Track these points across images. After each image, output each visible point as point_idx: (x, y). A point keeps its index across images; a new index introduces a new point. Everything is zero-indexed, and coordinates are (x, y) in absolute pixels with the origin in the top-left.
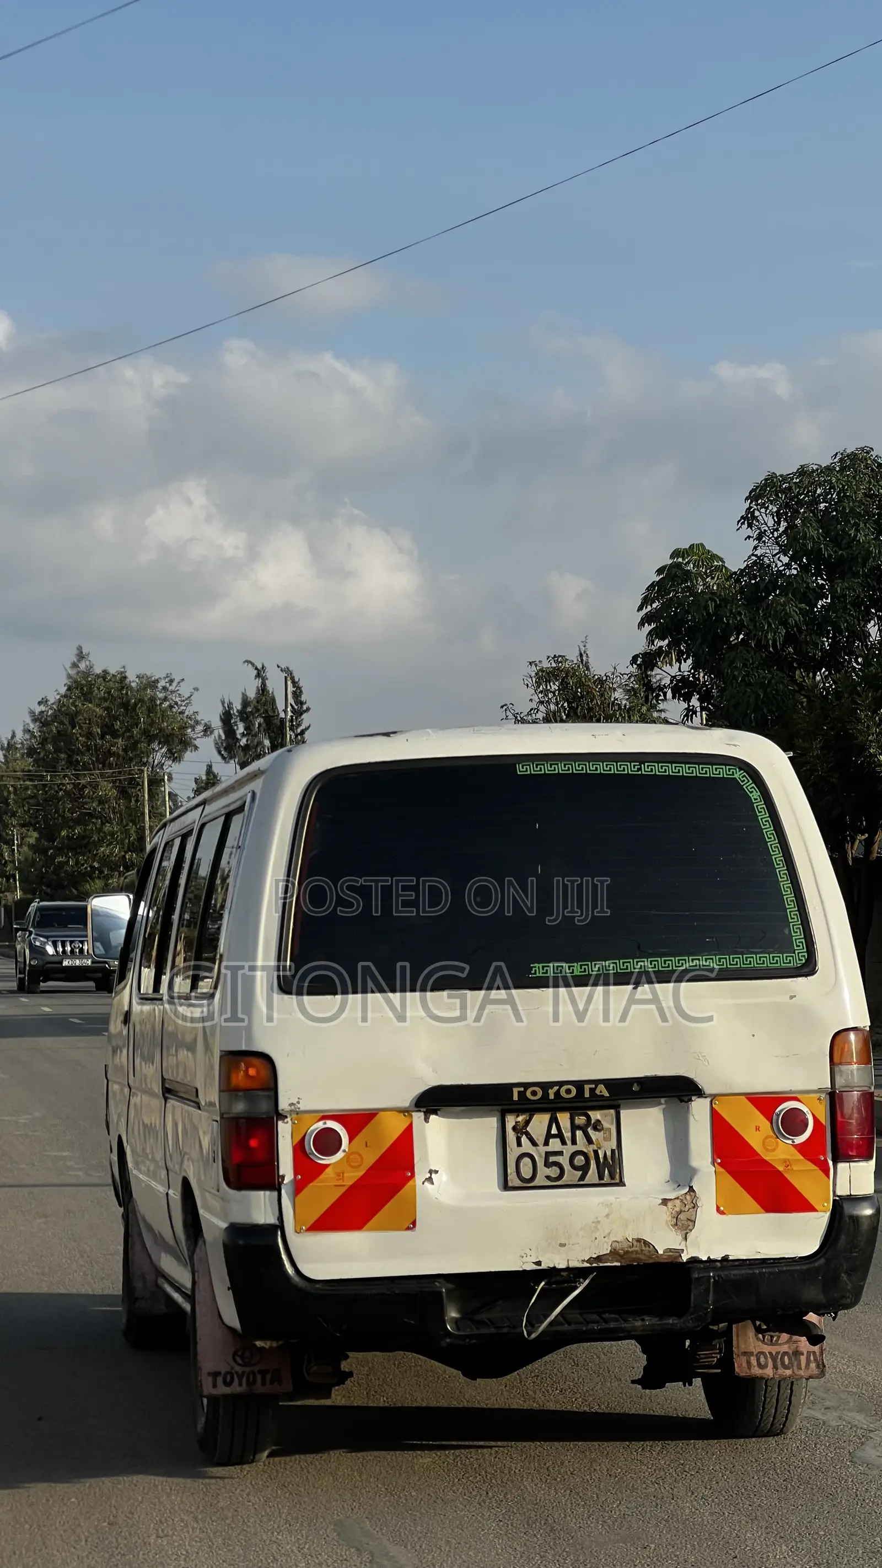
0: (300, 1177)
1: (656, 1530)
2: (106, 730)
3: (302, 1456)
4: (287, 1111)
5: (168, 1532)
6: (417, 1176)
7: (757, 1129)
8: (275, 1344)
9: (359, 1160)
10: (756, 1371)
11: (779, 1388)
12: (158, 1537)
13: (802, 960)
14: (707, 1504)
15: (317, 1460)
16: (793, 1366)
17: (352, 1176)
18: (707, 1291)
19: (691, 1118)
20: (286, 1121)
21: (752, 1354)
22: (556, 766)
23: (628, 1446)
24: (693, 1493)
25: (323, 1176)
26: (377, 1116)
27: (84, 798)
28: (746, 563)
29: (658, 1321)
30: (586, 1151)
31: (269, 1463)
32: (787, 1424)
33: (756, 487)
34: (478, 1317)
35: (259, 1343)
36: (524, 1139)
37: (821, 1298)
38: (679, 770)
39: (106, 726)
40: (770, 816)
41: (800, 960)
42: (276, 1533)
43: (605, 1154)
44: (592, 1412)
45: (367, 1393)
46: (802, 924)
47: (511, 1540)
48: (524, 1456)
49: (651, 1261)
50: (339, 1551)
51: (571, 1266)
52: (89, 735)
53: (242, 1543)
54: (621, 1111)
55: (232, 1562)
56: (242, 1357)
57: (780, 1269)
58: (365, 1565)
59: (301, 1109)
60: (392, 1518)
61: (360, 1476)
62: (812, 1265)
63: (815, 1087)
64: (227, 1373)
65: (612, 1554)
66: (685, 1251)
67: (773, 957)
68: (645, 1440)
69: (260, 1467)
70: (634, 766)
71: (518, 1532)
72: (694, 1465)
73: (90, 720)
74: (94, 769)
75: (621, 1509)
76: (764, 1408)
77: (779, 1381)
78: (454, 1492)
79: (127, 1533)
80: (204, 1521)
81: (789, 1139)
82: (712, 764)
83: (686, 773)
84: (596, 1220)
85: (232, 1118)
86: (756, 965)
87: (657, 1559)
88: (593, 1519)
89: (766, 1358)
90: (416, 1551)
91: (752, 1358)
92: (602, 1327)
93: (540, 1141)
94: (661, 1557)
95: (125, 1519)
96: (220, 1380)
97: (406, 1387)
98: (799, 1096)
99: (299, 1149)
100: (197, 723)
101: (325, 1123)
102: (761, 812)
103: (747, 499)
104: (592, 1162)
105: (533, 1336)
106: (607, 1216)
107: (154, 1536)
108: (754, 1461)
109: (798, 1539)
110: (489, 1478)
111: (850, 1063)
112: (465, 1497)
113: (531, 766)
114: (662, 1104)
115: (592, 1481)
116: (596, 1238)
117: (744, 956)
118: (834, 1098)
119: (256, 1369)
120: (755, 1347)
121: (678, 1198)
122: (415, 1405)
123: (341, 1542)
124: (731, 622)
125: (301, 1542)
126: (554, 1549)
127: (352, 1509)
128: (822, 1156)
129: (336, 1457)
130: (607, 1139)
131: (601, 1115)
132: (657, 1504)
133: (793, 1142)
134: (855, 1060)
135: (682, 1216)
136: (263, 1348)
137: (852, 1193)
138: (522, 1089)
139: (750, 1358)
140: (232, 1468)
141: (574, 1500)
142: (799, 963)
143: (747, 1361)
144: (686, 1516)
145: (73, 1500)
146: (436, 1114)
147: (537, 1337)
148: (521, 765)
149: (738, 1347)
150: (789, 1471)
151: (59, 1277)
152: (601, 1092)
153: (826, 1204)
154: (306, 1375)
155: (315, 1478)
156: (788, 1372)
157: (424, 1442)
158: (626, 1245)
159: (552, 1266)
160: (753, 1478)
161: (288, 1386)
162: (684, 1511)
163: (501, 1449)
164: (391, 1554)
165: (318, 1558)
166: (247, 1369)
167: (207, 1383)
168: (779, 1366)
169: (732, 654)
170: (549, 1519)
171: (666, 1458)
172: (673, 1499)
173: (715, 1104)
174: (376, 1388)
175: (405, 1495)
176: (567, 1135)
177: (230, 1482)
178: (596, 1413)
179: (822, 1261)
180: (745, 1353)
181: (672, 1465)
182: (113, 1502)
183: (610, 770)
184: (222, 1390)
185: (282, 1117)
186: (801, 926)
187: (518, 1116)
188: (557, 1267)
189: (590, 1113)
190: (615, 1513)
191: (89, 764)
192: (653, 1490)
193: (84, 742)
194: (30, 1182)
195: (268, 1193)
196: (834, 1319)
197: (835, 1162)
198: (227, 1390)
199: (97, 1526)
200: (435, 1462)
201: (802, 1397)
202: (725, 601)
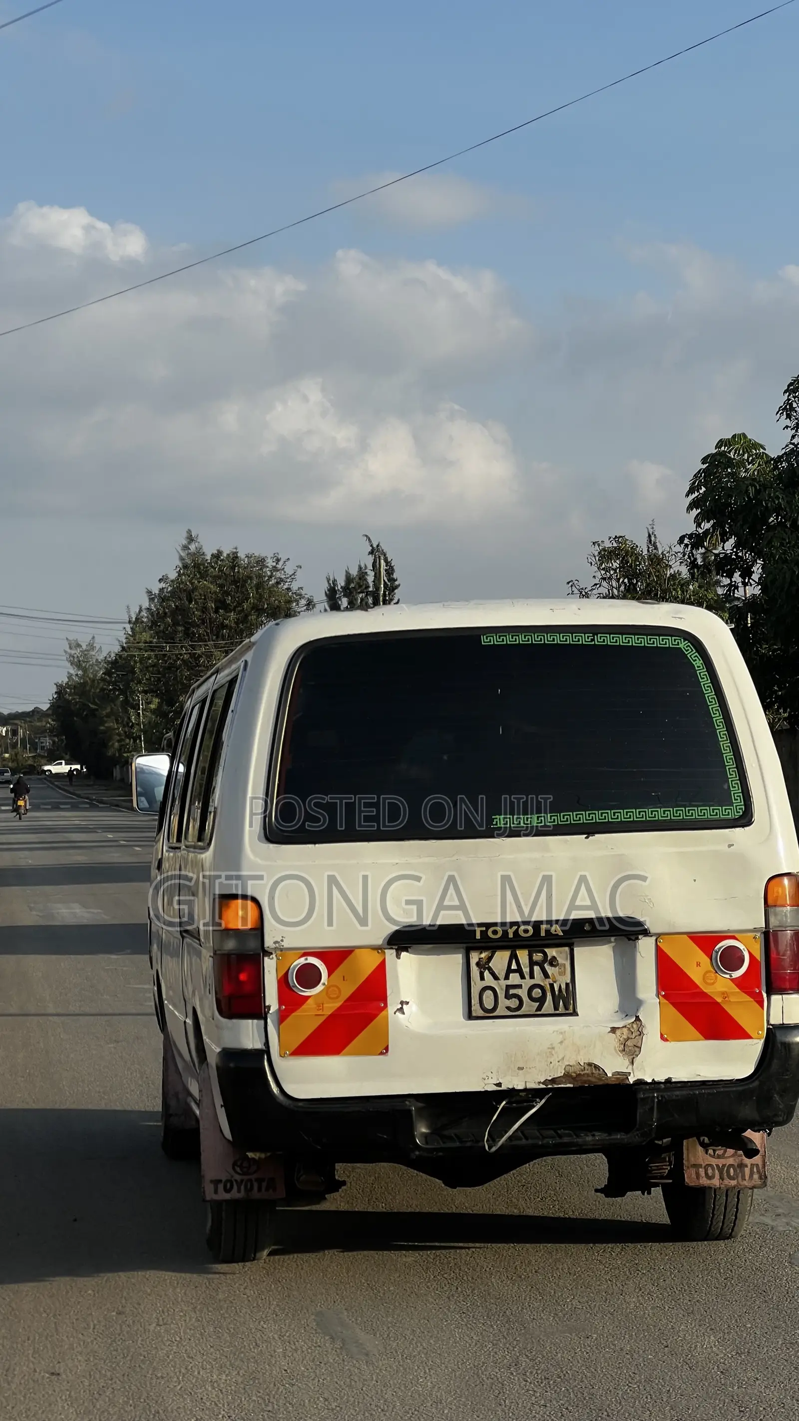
0: (284, 1007)
1: (601, 1322)
2: (219, 605)
3: (299, 1255)
4: (272, 948)
5: (168, 1321)
6: (389, 1007)
7: (698, 964)
8: (263, 1156)
9: (338, 993)
10: (704, 1181)
11: (727, 1196)
12: (158, 1325)
13: (739, 812)
14: (651, 1299)
15: (312, 1258)
16: (737, 1177)
17: (331, 1007)
18: (652, 1109)
19: (638, 954)
20: (271, 957)
21: (700, 1166)
22: (517, 637)
23: (592, 1248)
24: (640, 1290)
25: (304, 1007)
26: (353, 954)
27: (200, 666)
28: (784, 450)
29: (607, 1136)
30: (543, 984)
31: (269, 1261)
32: (735, 1228)
33: (794, 380)
34: (446, 1133)
35: (250, 1155)
36: (487, 974)
37: (756, 1116)
38: (629, 641)
39: (220, 601)
40: (711, 682)
41: (737, 812)
42: (262, 1323)
43: (560, 986)
44: (566, 1218)
45: (368, 1200)
46: (740, 780)
47: (469, 1329)
48: (497, 1256)
49: (601, 1083)
50: (315, 1339)
51: (528, 1087)
52: (204, 610)
53: (230, 1331)
54: (575, 949)
55: (219, 1348)
56: (241, 1167)
57: (718, 1090)
58: (336, 1351)
59: (285, 946)
60: (368, 1310)
61: (347, 1274)
62: (746, 1087)
63: (751, 927)
64: (227, 1181)
65: (557, 1343)
66: (632, 1074)
67: (713, 810)
68: (608, 1242)
69: (261, 1264)
70: (588, 637)
71: (478, 1323)
72: (647, 1264)
73: (205, 596)
74: (209, 641)
75: (574, 1303)
76: (713, 1213)
77: (727, 1191)
78: (428, 1287)
79: (131, 1322)
80: (201, 1311)
81: (728, 974)
82: (659, 635)
83: (635, 643)
84: (550, 1047)
85: (223, 955)
86: (697, 817)
87: (596, 1348)
88: (546, 1312)
89: (713, 1169)
90: (383, 1339)
91: (700, 1169)
92: (557, 1141)
93: (502, 975)
94: (600, 1346)
95: (132, 1309)
96: (221, 1187)
97: (405, 1195)
98: (737, 935)
99: (283, 982)
100: (301, 596)
101: (306, 959)
102: (704, 678)
103: (785, 392)
104: (548, 994)
105: (494, 1149)
106: (561, 1042)
107: (154, 1325)
108: (701, 1261)
109: (726, 1331)
110: (461, 1275)
111: (784, 906)
112: (437, 1292)
113: (495, 637)
114: (612, 942)
115: (553, 1278)
116: (551, 1063)
117: (687, 809)
118: (768, 936)
119: (253, 1177)
120: (703, 1160)
121: (625, 1027)
122: (409, 1210)
123: (319, 1331)
124: (769, 505)
125: (283, 1330)
126: (506, 1339)
127: (335, 1302)
128: (757, 989)
129: (330, 1255)
130: (563, 973)
131: (557, 952)
132: (606, 1300)
133: (731, 976)
134: (788, 902)
135: (629, 1043)
136: (253, 1159)
137: (785, 1022)
138: (484, 929)
139: (698, 1170)
140: (235, 1265)
141: (533, 1295)
142: (737, 815)
143: (696, 1173)
144: (630, 1309)
145: (90, 1292)
146: (407, 951)
147: (497, 1150)
148: (485, 637)
149: (688, 1160)
150: (731, 1270)
151: (118, 1095)
152: (556, 931)
153: (760, 1032)
154: (296, 1182)
155: (307, 1274)
156: (733, 1183)
157: (410, 1244)
158: (577, 1069)
159: (511, 1087)
160: (698, 1276)
161: (281, 1193)
162: (630, 1305)
163: (478, 1250)
164: (360, 1341)
165: (295, 1344)
166: (246, 1177)
167: (209, 1189)
168: (725, 1176)
169: (771, 534)
170: (507, 1312)
171: (623, 1259)
172: (621, 1295)
173: (660, 942)
174: (378, 1195)
175: (384, 1290)
176: (526, 970)
177: (231, 1277)
178: (570, 1218)
179: (756, 1083)
180: (694, 1166)
181: (627, 1264)
182: (125, 1294)
183: (566, 641)
184: (223, 1196)
185: (268, 953)
186: (739, 782)
187: (481, 953)
188: (516, 1088)
189: (546, 950)
190: (567, 1307)
191: (204, 636)
192: (605, 1286)
193: (200, 616)
194: (110, 1011)
195: (255, 1021)
196: (769, 1135)
197: (769, 995)
198: (227, 1196)
199: (106, 1315)
200: (416, 1261)
201: (748, 1205)
202: (764, 487)
